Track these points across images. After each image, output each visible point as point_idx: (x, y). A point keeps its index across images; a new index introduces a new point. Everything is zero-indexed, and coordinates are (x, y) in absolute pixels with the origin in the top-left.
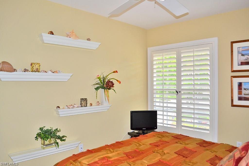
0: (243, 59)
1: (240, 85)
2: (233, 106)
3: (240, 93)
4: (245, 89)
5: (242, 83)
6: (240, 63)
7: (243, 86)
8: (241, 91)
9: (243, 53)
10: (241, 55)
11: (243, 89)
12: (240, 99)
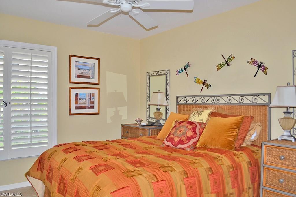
0: (79, 72)
1: (77, 95)
2: (71, 114)
3: (76, 102)
4: (80, 99)
5: (78, 94)
6: (76, 76)
7: (79, 97)
8: (78, 101)
9: (80, 67)
10: (77, 68)
11: (79, 99)
12: (77, 108)
